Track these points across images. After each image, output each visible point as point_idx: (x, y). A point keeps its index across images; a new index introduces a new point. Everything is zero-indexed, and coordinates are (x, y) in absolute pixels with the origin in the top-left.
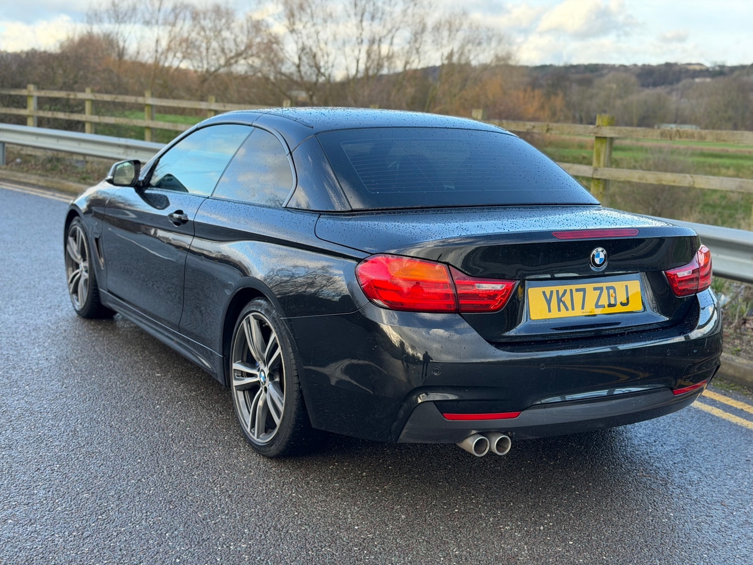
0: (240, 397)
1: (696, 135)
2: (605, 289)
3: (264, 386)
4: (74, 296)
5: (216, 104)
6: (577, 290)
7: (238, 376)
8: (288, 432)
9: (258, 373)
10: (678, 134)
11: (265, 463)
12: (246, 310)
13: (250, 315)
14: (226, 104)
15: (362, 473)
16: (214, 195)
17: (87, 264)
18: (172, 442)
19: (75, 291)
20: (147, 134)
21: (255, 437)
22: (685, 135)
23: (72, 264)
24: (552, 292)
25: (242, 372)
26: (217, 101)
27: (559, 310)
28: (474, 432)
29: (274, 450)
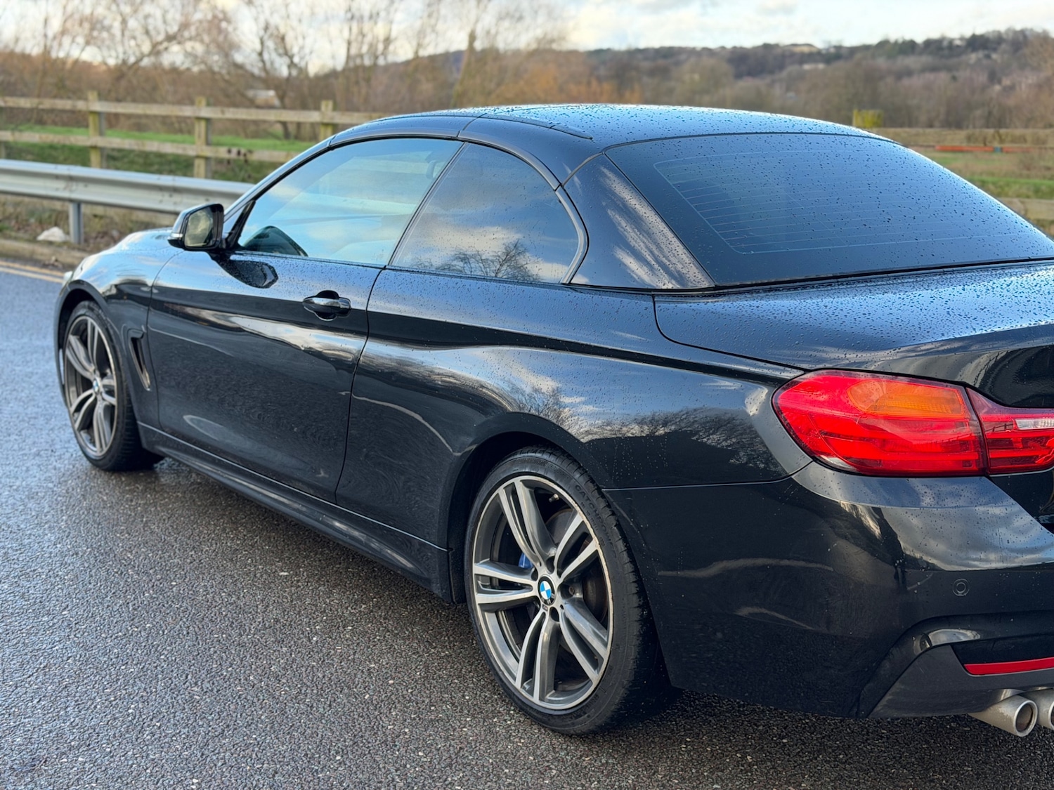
0: (491, 628)
1: (1029, 138)
3: (549, 607)
4: (84, 435)
5: (209, 109)
7: (484, 586)
8: (617, 695)
9: (534, 584)
10: (997, 138)
11: (564, 746)
12: (505, 471)
13: (517, 481)
14: (226, 109)
15: (743, 757)
16: (396, 264)
17: (113, 382)
18: (377, 713)
19: (87, 425)
20: (94, 157)
21: (535, 699)
22: (1009, 138)
23: (77, 381)
25: (491, 578)
26: (208, 104)
29: (583, 724)
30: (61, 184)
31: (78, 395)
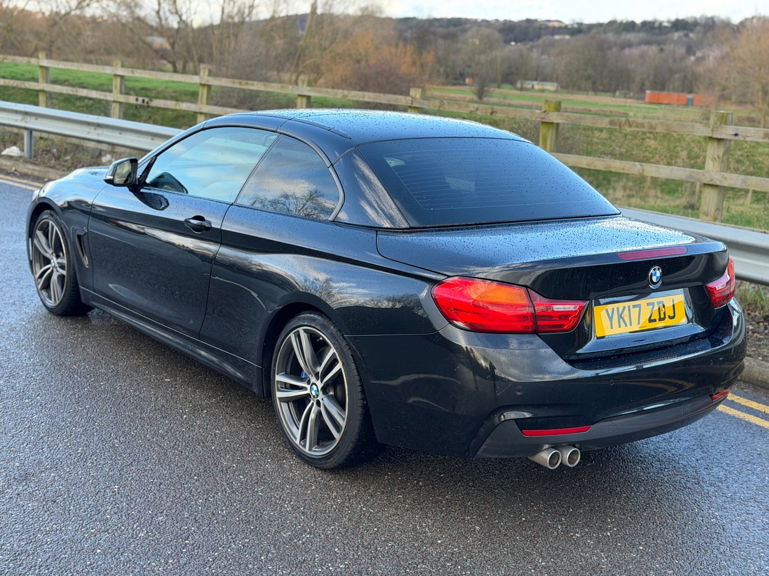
0: (284, 411)
1: (646, 125)
2: (656, 304)
3: (316, 399)
4: (44, 293)
5: (123, 69)
6: (634, 306)
7: (281, 388)
8: (349, 447)
9: (308, 387)
10: (627, 123)
11: (321, 475)
12: (294, 324)
13: (301, 330)
15: (418, 483)
16: (238, 202)
17: (65, 261)
18: (218, 456)
19: (46, 286)
21: (307, 450)
22: (635, 125)
23: (37, 258)
24: (613, 309)
25: (285, 383)
26: (123, 66)
27: (620, 327)
28: (546, 446)
29: (331, 463)
30: (19, 117)
31: (41, 268)
